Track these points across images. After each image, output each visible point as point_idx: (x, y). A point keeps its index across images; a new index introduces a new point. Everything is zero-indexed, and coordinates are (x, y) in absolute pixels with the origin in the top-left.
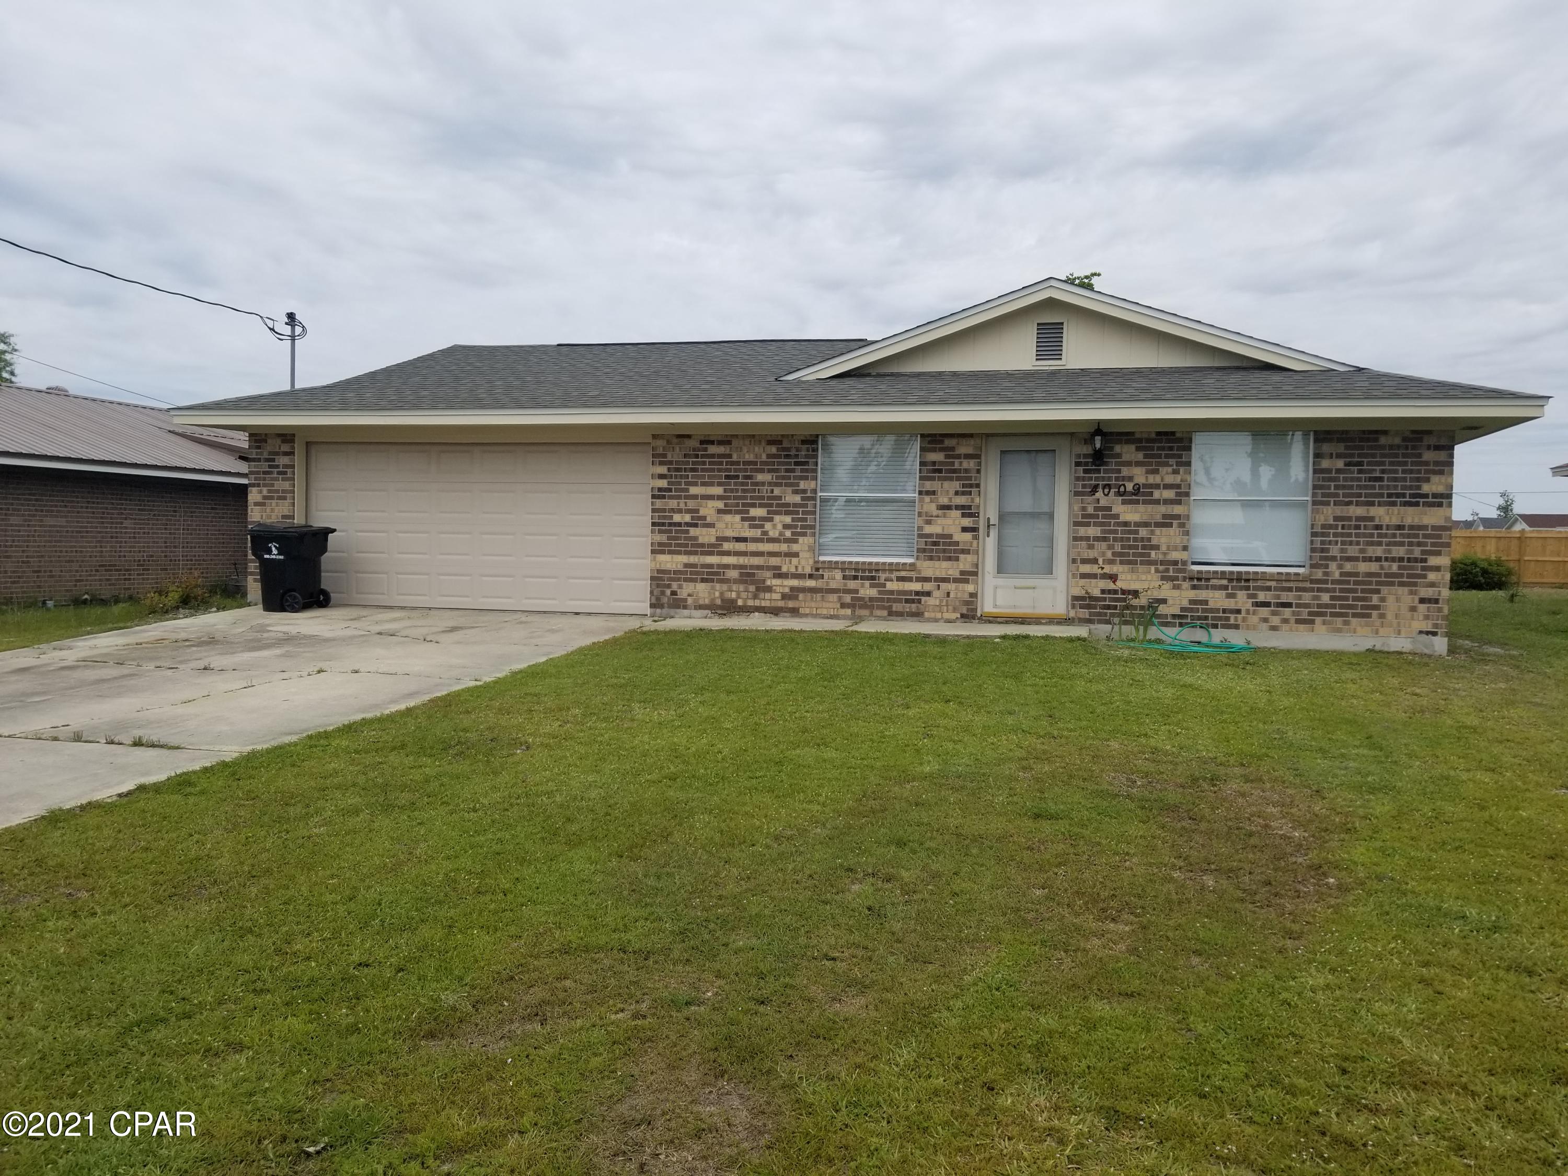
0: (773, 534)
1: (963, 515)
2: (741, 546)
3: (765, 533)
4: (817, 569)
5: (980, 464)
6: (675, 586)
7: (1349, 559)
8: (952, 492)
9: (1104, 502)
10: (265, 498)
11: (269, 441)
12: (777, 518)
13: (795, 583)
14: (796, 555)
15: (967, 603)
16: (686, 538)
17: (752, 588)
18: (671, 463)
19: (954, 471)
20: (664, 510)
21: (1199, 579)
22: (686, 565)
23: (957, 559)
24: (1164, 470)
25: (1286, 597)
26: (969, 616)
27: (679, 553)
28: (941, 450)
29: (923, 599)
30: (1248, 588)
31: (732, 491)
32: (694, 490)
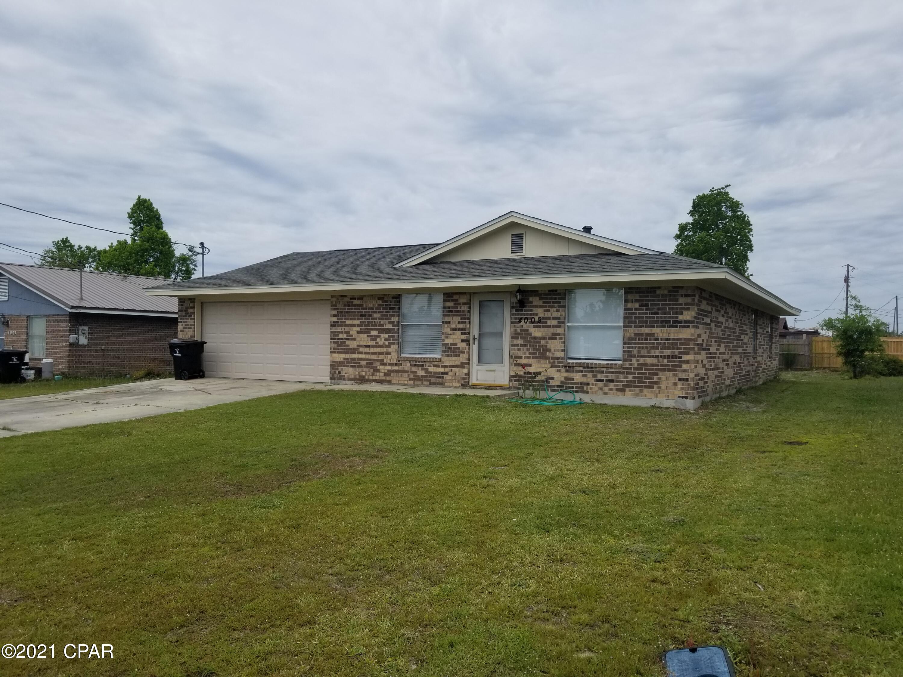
0: (380, 343)
1: (462, 334)
2: (367, 350)
3: (377, 343)
4: (399, 361)
5: (470, 308)
6: (340, 368)
7: (642, 356)
8: (457, 322)
9: (525, 327)
10: (184, 328)
11: (186, 302)
12: (382, 335)
13: (389, 367)
14: (390, 354)
15: (464, 378)
16: (345, 346)
17: (372, 370)
18: (338, 309)
19: (458, 311)
20: (335, 332)
21: (569, 367)
22: (345, 359)
23: (459, 356)
24: (552, 310)
25: (611, 377)
26: (466, 384)
27: (341, 353)
28: (452, 301)
29: (445, 376)
30: (592, 372)
31: (363, 322)
32: (348, 322)
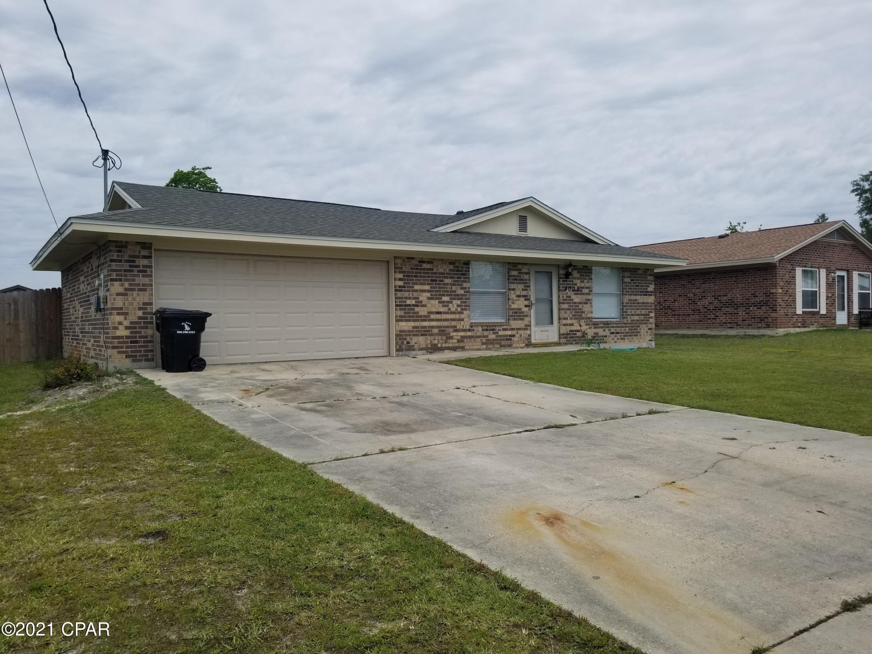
0: (453, 309)
1: (525, 300)
2: (438, 316)
3: (449, 309)
4: (472, 327)
5: (530, 277)
6: (408, 338)
7: (632, 315)
8: (521, 289)
9: (569, 294)
11: (129, 247)
12: (454, 302)
13: (462, 334)
14: (463, 320)
15: (528, 339)
16: (413, 313)
17: (444, 338)
18: (404, 272)
19: (521, 280)
20: (402, 298)
21: (596, 324)
22: (414, 327)
23: (523, 319)
24: (586, 281)
25: (618, 330)
26: (529, 344)
27: (410, 321)
28: (517, 270)
29: (513, 338)
30: (608, 327)
31: (434, 288)
32: (417, 287)
